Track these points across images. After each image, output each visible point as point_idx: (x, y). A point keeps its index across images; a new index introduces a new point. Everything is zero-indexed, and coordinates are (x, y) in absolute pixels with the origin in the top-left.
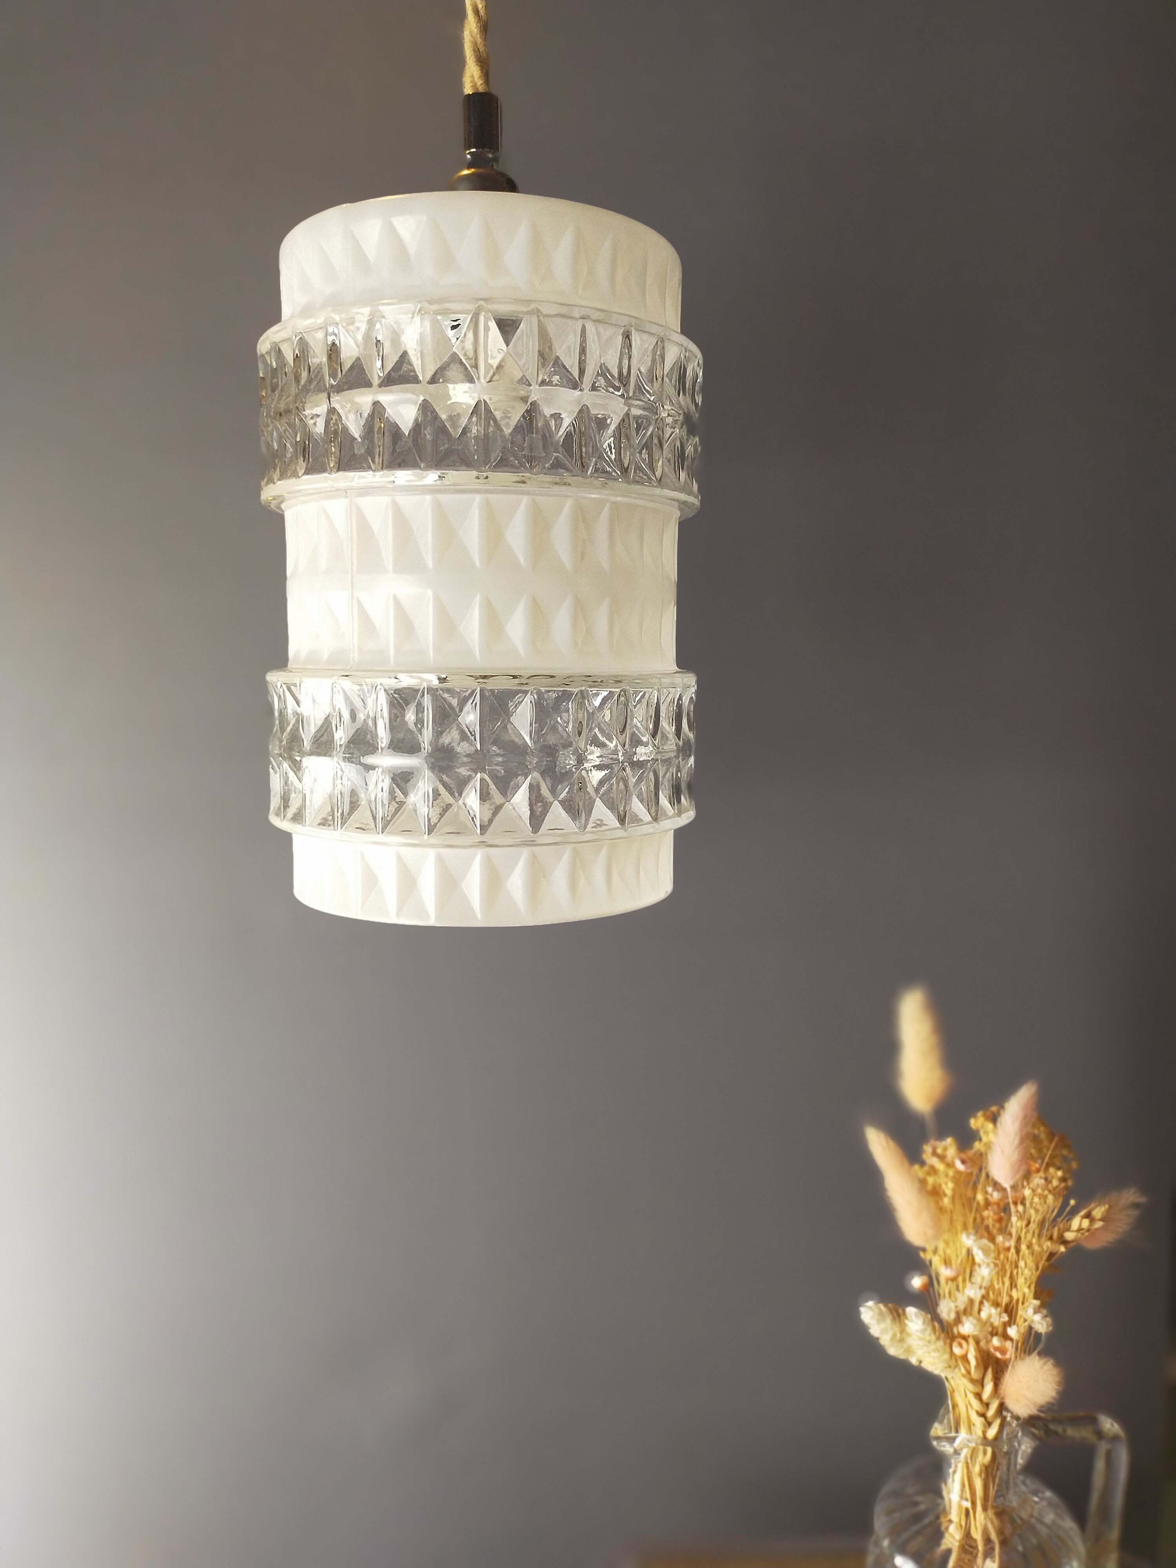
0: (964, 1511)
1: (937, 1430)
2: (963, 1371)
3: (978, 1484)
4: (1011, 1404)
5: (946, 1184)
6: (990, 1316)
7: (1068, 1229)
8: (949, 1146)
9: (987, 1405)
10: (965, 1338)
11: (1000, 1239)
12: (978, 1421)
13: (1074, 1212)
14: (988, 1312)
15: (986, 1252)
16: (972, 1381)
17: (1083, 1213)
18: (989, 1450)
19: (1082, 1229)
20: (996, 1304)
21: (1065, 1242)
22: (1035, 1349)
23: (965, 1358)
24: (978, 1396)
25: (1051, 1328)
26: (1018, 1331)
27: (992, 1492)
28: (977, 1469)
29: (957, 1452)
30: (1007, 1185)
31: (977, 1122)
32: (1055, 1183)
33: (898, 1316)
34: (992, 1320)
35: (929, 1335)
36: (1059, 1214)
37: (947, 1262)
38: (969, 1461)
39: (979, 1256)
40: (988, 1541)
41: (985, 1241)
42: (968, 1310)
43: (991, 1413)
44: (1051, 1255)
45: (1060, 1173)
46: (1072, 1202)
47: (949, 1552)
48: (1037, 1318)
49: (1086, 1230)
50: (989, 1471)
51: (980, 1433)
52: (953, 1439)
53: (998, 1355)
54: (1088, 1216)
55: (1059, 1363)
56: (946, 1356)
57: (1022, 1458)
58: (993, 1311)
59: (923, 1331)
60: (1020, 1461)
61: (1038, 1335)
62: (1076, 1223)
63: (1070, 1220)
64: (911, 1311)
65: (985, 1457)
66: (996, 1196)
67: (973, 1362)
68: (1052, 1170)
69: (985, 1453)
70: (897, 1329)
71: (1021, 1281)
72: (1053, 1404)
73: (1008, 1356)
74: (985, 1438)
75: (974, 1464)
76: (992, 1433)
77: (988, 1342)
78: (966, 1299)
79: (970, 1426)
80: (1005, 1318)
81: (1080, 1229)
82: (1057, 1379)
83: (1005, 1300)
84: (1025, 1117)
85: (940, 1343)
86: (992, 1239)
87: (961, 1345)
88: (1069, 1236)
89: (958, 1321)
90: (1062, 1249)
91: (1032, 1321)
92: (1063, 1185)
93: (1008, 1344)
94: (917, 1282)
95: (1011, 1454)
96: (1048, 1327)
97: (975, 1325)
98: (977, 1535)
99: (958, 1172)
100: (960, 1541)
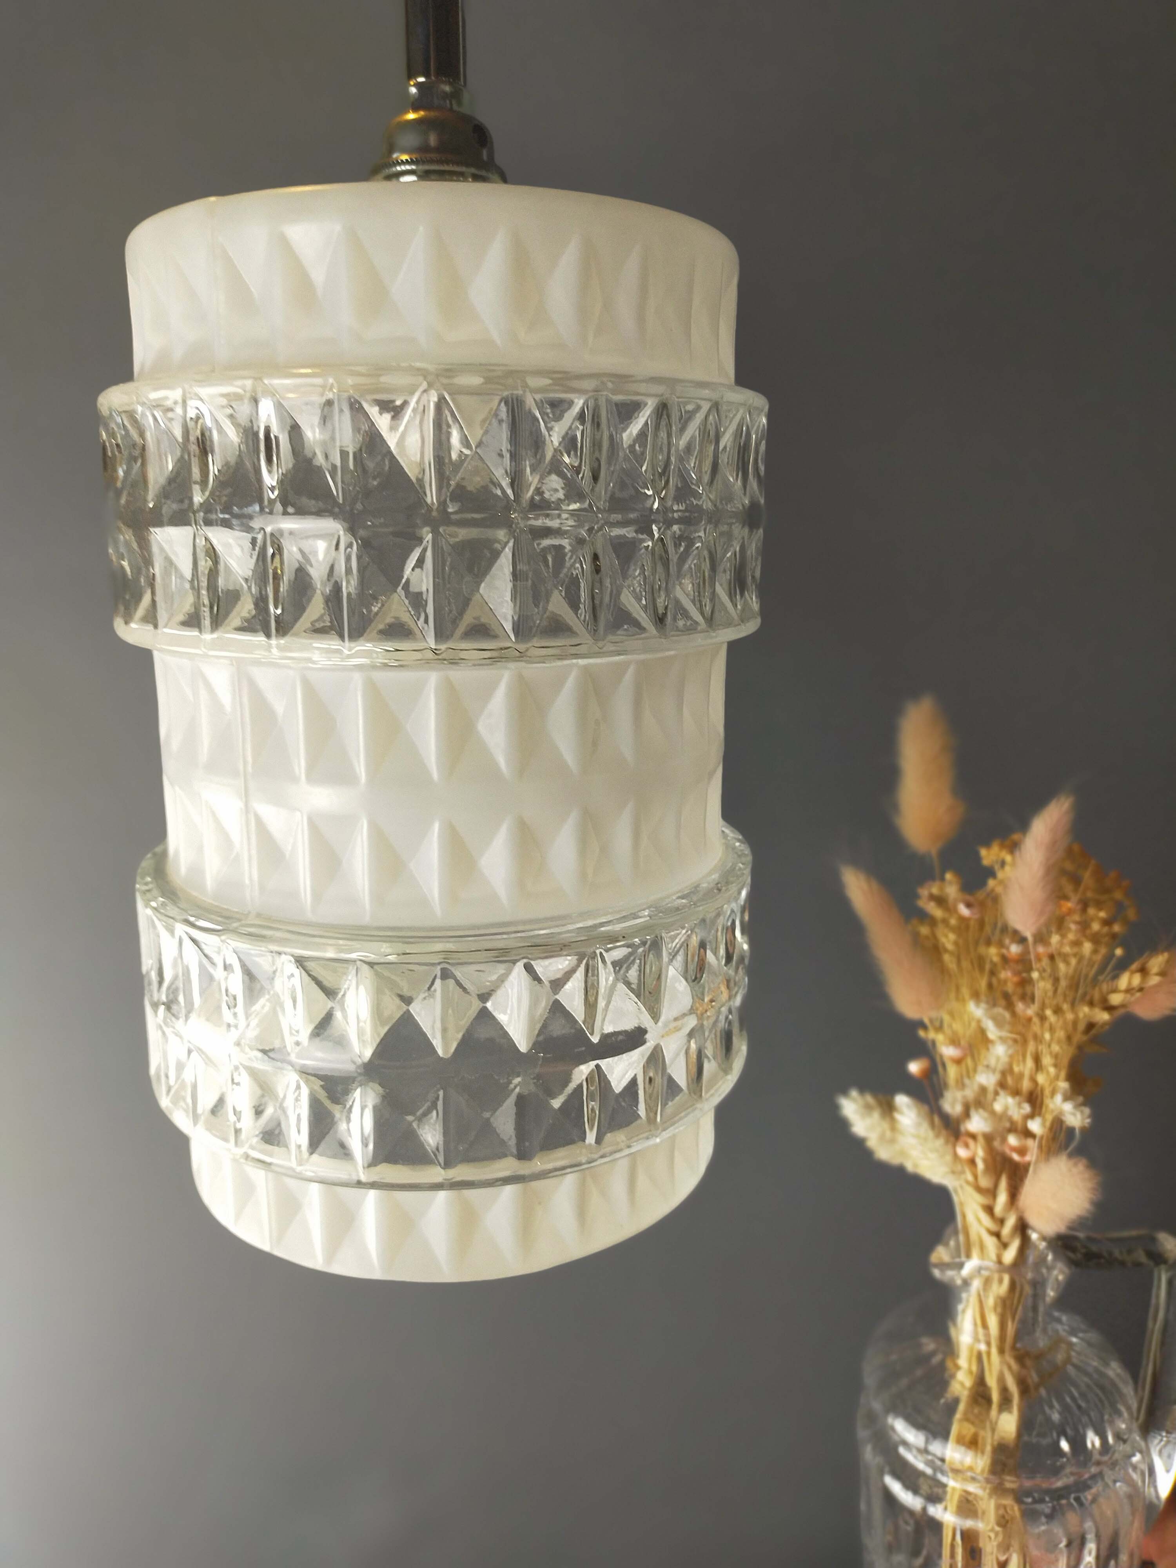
0: (975, 1353)
1: (941, 1254)
2: (970, 1177)
3: (993, 1321)
4: (1032, 1219)
5: (946, 936)
6: (1006, 1108)
7: (1115, 991)
8: (951, 888)
9: (1002, 1222)
10: (973, 1136)
11: (1020, 1006)
12: (991, 1243)
13: (1122, 966)
14: (1006, 1103)
15: (999, 1023)
16: (979, 1189)
17: (1134, 966)
18: (1006, 1279)
19: (1133, 989)
20: (1016, 1093)
21: (1109, 1008)
22: (1066, 1147)
23: (972, 1162)
24: (989, 1210)
25: (1088, 1120)
26: (1043, 1124)
27: (1011, 1329)
28: (990, 1302)
29: (966, 1283)
30: (1028, 934)
31: (988, 855)
32: (1096, 926)
33: (888, 1109)
34: (1010, 1113)
35: (925, 1129)
36: (1101, 970)
37: (954, 1041)
38: (982, 1293)
39: (992, 1032)
40: (1004, 1391)
41: (1000, 1010)
42: (981, 1101)
43: (1006, 1230)
44: (1091, 1026)
45: (1102, 914)
46: (1119, 952)
47: (957, 1401)
48: (1068, 1107)
49: (1137, 989)
50: (1006, 1306)
51: (993, 1256)
52: (961, 1266)
53: (1016, 1157)
54: (1143, 971)
55: (1093, 1164)
56: (949, 1158)
57: (1052, 1289)
58: (1010, 1101)
59: (918, 1125)
60: (1051, 1293)
61: (1071, 1131)
62: (1124, 981)
63: (1116, 977)
64: (902, 1100)
65: (1001, 1288)
66: (1015, 949)
67: (980, 1165)
68: (1091, 911)
69: (1001, 1281)
70: (885, 1125)
71: (1047, 1060)
72: (1086, 1219)
73: (1028, 1158)
74: (999, 1262)
75: (987, 1297)
76: (1009, 1256)
77: (1004, 1140)
78: (976, 1087)
79: (982, 1247)
80: (1027, 1108)
81: (1129, 991)
82: (1090, 1185)
83: (1026, 1085)
84: (1054, 843)
85: (940, 1142)
86: (1010, 1006)
87: (967, 1146)
88: (1116, 999)
89: (967, 1114)
90: (1105, 1016)
91: (1061, 1113)
92: (1106, 929)
93: (1031, 1143)
94: (914, 1067)
95: (1038, 1285)
96: (1083, 1119)
97: (986, 1120)
98: (992, 1382)
99: (962, 919)
100: (971, 1389)
